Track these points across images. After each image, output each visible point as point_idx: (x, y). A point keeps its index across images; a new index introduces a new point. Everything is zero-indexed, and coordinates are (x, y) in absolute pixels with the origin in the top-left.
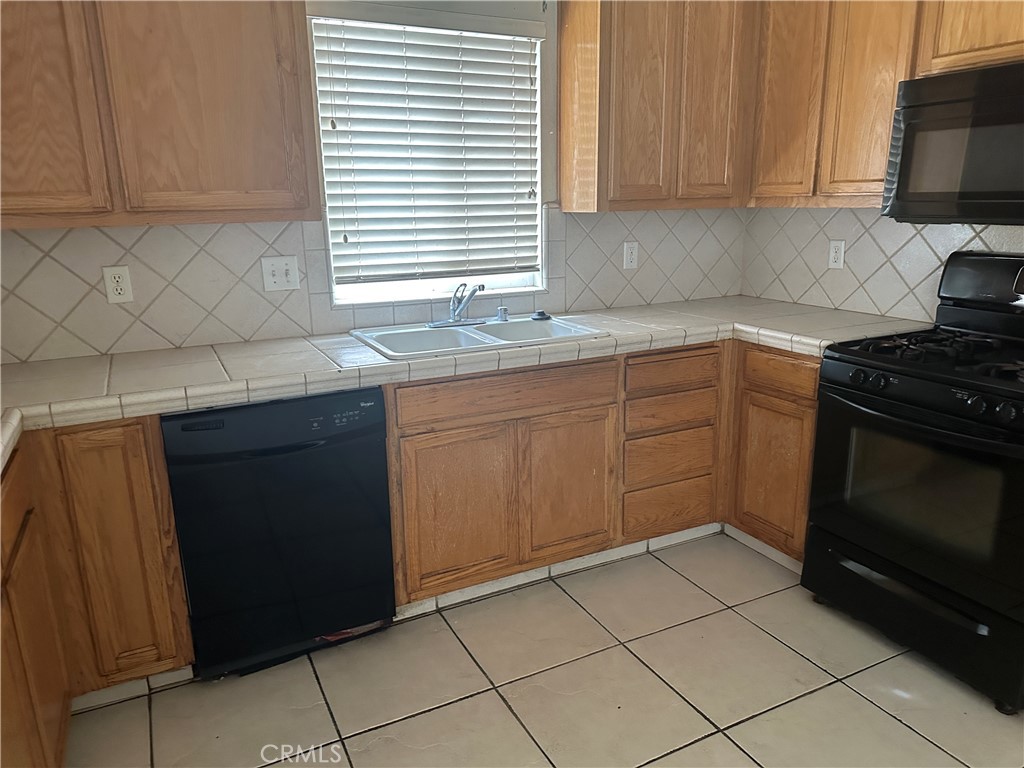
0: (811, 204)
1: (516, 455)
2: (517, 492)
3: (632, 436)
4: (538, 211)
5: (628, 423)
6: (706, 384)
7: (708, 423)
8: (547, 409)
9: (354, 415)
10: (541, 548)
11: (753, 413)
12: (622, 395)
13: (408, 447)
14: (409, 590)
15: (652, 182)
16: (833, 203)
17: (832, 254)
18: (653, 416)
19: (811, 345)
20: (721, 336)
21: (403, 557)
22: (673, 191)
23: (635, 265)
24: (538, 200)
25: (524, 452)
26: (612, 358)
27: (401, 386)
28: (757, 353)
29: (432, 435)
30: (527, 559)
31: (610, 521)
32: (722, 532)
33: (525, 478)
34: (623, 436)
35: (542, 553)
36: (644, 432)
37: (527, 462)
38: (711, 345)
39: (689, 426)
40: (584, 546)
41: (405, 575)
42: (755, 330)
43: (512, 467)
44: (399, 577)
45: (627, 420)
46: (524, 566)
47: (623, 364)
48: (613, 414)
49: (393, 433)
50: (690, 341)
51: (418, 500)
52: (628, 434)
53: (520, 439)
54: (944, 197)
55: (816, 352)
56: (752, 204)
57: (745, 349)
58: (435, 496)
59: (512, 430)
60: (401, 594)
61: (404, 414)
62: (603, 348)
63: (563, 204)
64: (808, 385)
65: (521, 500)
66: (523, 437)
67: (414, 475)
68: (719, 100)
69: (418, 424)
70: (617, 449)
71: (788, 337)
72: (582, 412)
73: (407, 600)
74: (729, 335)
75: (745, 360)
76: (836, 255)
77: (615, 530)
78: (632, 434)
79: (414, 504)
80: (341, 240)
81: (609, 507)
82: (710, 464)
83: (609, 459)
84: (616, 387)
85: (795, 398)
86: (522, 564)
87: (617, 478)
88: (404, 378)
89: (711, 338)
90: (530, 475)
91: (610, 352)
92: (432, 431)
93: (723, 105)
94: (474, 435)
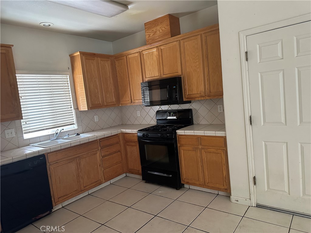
0: (131, 104)
1: (77, 165)
2: (79, 174)
3: (103, 157)
4: (73, 111)
5: (102, 154)
6: (117, 143)
7: (119, 151)
8: (83, 154)
9: (39, 161)
10: (86, 186)
11: (127, 147)
12: (100, 148)
13: (52, 167)
14: (56, 202)
15: (99, 103)
16: (135, 104)
17: (138, 114)
18: (107, 152)
19: (135, 131)
20: (119, 132)
21: (53, 194)
22: (103, 105)
23: (98, 120)
24: (73, 109)
25: (79, 164)
27: (48, 153)
28: (126, 135)
29: (57, 164)
30: (83, 189)
31: (101, 177)
32: (126, 176)
33: (80, 170)
35: (86, 188)
36: (106, 155)
37: (80, 167)
38: (117, 135)
39: (115, 152)
40: (96, 184)
41: (54, 199)
42: (125, 130)
43: (77, 168)
44: (53, 199)
45: (102, 153)
46: (83, 192)
47: (99, 141)
48: (98, 152)
49: (48, 164)
50: (112, 134)
51: (55, 179)
52: (102, 157)
53: (78, 161)
55: (136, 133)
56: (120, 105)
57: (124, 134)
58: (59, 178)
59: (76, 160)
60: (54, 204)
61: (50, 160)
62: (94, 138)
63: (79, 109)
64: (136, 139)
65: (80, 176)
66: (79, 161)
67: (54, 173)
68: (110, 85)
69: (53, 161)
70: (100, 160)
71: (131, 130)
72: (91, 153)
73: (55, 205)
75: (124, 136)
77: (102, 179)
78: (103, 156)
79: (54, 181)
80: (25, 123)
81: (100, 174)
82: (121, 160)
83: (99, 163)
84: (98, 146)
85: (135, 142)
86: (82, 191)
87: (101, 167)
88: (49, 151)
89: (117, 133)
90: (81, 170)
92: (57, 163)
93: (111, 86)
94: (67, 162)
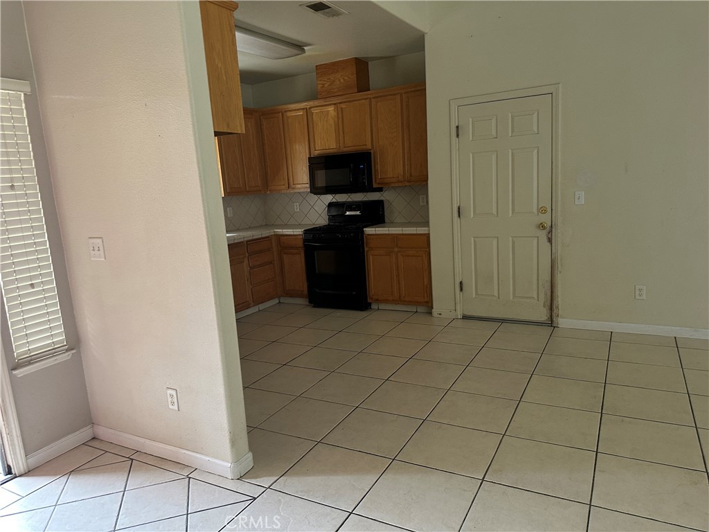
0: (288, 192)
3: (251, 268)
6: (268, 250)
7: (271, 263)
11: (284, 256)
12: (247, 254)
15: (239, 186)
16: (295, 191)
17: (295, 207)
18: (257, 261)
19: (299, 231)
20: (271, 234)
22: (246, 190)
26: (242, 242)
28: (283, 237)
31: (249, 298)
32: (279, 302)
34: (249, 269)
36: (254, 267)
38: (268, 237)
39: (267, 264)
40: (243, 307)
42: (281, 231)
45: (250, 263)
47: (246, 244)
48: (246, 260)
50: (263, 236)
54: (321, 188)
55: (301, 233)
56: (268, 192)
57: (279, 236)
64: (300, 243)
68: (253, 159)
70: (248, 273)
74: (273, 234)
75: (279, 240)
76: (297, 207)
77: (251, 301)
81: (248, 293)
82: (273, 276)
83: (246, 276)
84: (245, 252)
85: (297, 248)
87: (249, 283)
89: (269, 235)
91: (242, 240)
93: (255, 161)
